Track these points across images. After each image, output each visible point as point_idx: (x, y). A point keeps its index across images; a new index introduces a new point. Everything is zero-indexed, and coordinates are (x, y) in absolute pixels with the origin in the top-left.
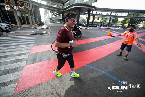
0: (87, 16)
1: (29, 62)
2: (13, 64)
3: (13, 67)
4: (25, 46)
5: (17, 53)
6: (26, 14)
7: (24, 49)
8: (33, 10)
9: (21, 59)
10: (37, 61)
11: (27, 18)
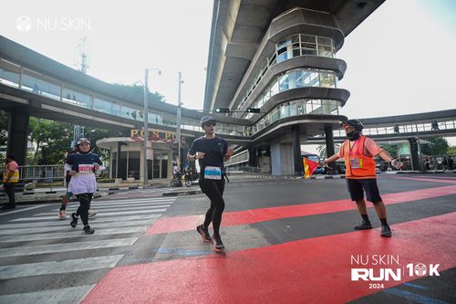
0: (325, 146)
1: (132, 258)
2: (82, 260)
3: (76, 270)
4: (138, 217)
5: (109, 232)
6: (164, 154)
7: (132, 223)
8: (180, 144)
9: (112, 249)
10: (157, 256)
11: (165, 163)
